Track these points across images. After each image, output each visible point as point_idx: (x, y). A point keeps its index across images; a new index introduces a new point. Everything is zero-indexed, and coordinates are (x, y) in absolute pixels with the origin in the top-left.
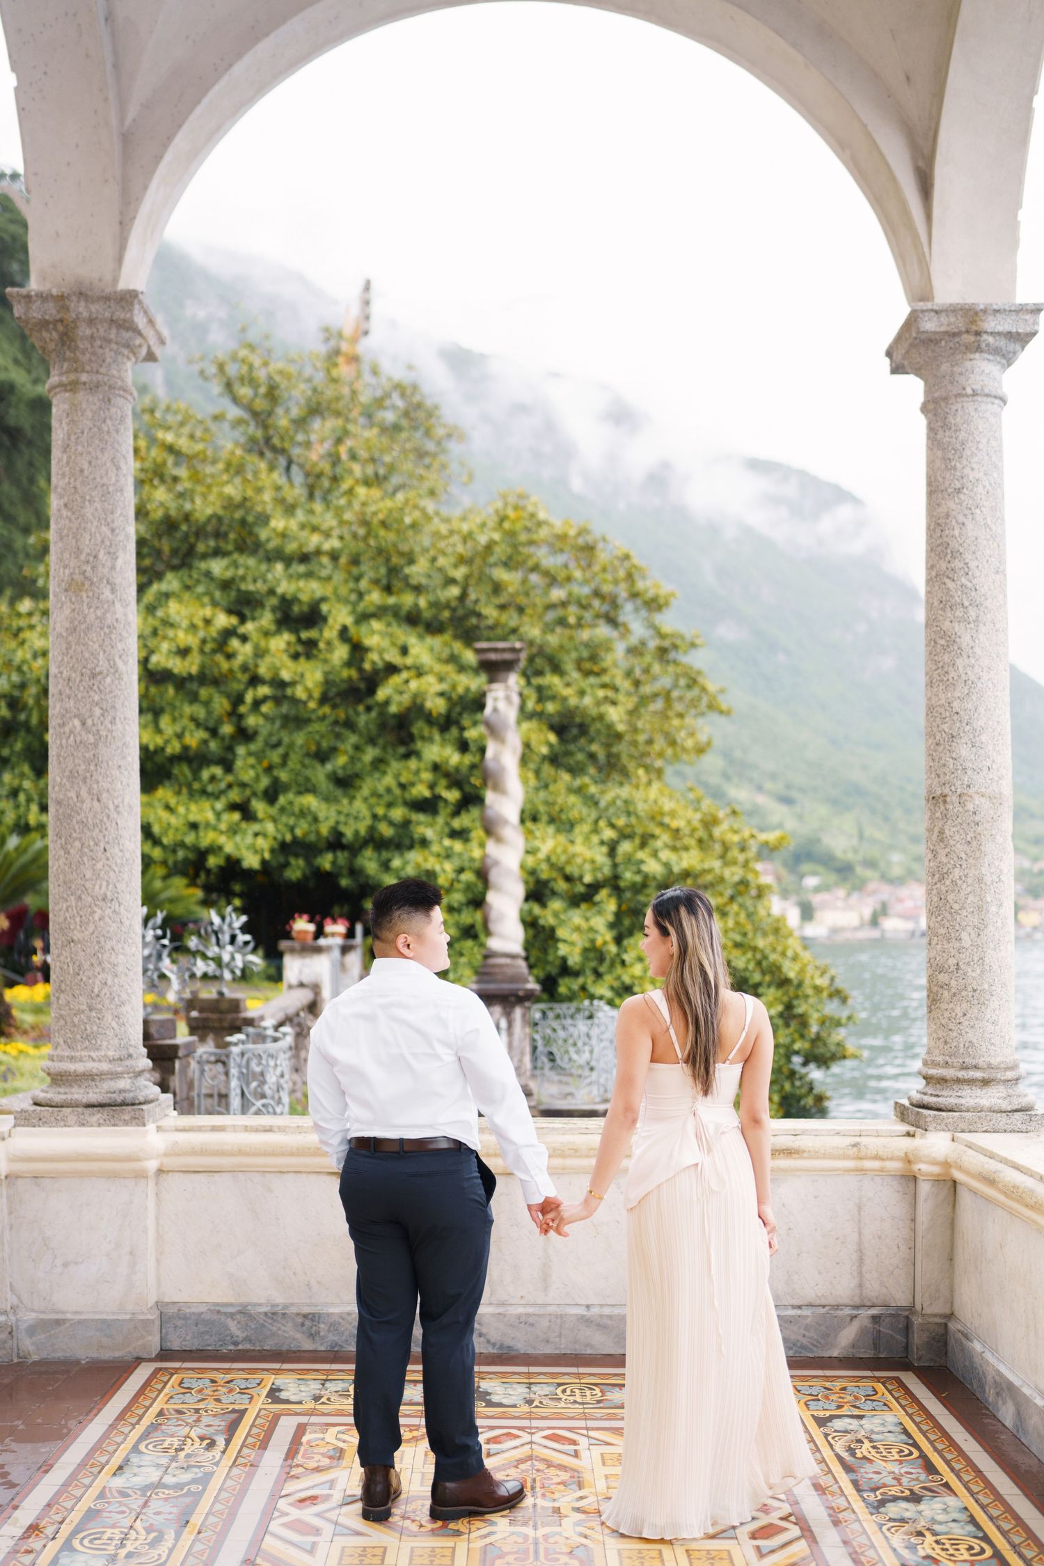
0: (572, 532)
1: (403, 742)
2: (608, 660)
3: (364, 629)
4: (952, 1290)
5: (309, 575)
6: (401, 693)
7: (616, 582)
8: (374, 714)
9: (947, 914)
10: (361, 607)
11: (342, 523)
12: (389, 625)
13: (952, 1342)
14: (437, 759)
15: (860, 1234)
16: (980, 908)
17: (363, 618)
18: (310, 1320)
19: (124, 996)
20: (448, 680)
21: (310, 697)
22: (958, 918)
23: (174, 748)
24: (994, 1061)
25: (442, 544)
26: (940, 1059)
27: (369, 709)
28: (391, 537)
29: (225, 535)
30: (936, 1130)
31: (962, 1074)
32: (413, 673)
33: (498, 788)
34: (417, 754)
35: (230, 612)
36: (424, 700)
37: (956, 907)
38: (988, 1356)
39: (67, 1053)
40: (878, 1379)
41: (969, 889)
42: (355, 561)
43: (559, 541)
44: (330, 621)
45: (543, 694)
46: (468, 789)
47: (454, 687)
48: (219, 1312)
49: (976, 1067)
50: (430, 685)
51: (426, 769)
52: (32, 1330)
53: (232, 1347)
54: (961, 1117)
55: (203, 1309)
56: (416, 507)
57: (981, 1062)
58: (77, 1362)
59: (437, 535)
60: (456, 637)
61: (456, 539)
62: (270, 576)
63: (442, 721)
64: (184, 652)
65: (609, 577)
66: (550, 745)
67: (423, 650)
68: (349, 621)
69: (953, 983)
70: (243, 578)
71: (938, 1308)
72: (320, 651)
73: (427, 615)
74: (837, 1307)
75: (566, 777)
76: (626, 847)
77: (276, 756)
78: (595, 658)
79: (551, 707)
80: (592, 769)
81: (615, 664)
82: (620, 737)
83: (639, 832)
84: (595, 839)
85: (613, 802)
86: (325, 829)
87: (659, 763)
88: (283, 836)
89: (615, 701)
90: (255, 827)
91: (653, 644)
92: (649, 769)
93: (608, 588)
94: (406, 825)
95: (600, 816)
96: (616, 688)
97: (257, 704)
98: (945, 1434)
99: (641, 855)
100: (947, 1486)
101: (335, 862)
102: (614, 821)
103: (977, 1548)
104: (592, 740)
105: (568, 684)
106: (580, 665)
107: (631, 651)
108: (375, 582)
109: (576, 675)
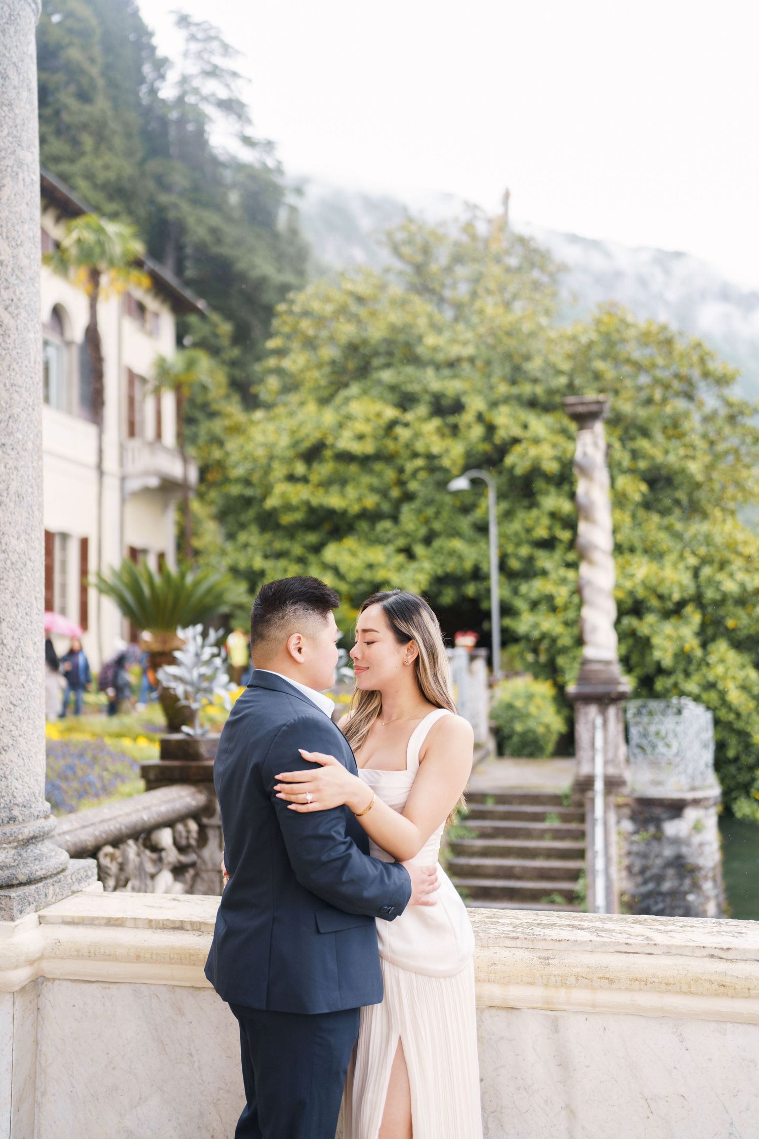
0: (654, 330)
1: (527, 496)
2: (686, 426)
3: (494, 413)
5: (454, 376)
6: (524, 458)
7: (691, 366)
8: (504, 476)
10: (493, 396)
11: (477, 335)
12: (513, 409)
14: (553, 508)
17: (494, 404)
20: (560, 447)
21: (455, 465)
23: (355, 509)
27: (500, 472)
28: (514, 343)
29: (393, 352)
32: (531, 442)
34: (539, 506)
35: (396, 406)
36: (539, 463)
42: (488, 363)
43: (645, 339)
44: (468, 409)
45: (635, 455)
47: (562, 452)
50: (545, 451)
51: (545, 516)
59: (550, 341)
61: (564, 341)
62: (423, 379)
63: (556, 479)
64: (361, 437)
65: (685, 362)
66: (643, 495)
67: (540, 425)
68: (483, 407)
70: (405, 382)
72: (461, 432)
73: (543, 399)
75: (655, 518)
76: (706, 571)
77: (430, 511)
78: (676, 425)
79: (642, 465)
80: (677, 512)
81: (693, 430)
82: (698, 486)
83: (717, 559)
84: (681, 566)
85: (695, 536)
86: (468, 565)
87: (731, 505)
88: (436, 572)
89: (693, 458)
90: (414, 565)
91: (723, 412)
92: (724, 510)
93: (684, 371)
94: (531, 560)
95: (684, 547)
96: (694, 447)
97: (414, 474)
99: (720, 577)
101: (476, 591)
102: (696, 551)
104: (677, 489)
105: (655, 446)
106: (664, 431)
107: (708, 419)
108: (503, 378)
109: (660, 439)
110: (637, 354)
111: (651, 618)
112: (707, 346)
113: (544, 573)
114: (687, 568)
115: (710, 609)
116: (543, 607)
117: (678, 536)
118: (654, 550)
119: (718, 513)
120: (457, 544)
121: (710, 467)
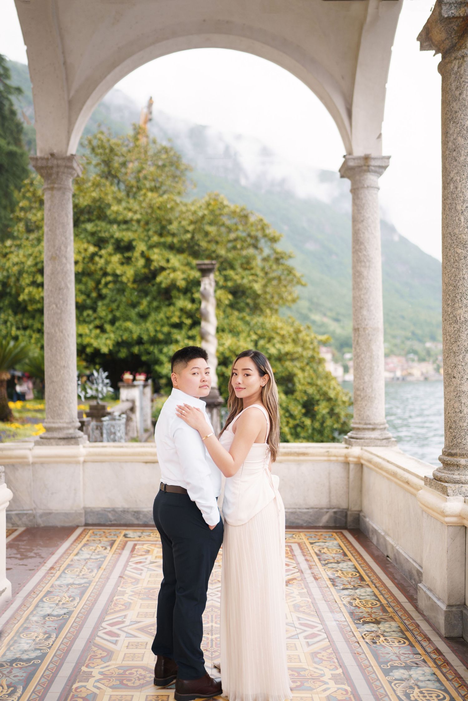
0: (238, 210)
1: (167, 299)
2: (254, 264)
3: (151, 252)
4: (361, 502)
5: (128, 229)
6: (167, 279)
7: (257, 230)
8: (155, 287)
10: (150, 242)
11: (142, 207)
12: (161, 250)
13: (360, 520)
14: (182, 307)
15: (330, 483)
17: (151, 247)
18: (137, 513)
19: (71, 401)
20: (186, 273)
21: (129, 281)
22: (363, 371)
24: (376, 422)
25: (184, 216)
28: (162, 213)
29: (92, 213)
30: (356, 446)
31: (365, 427)
32: (171, 270)
33: (207, 320)
34: (174, 304)
35: (95, 245)
36: (176, 282)
38: (371, 523)
39: (52, 420)
40: (334, 532)
42: (147, 223)
43: (233, 214)
44: (137, 249)
45: (226, 278)
46: (194, 319)
47: (189, 276)
48: (105, 511)
49: (370, 424)
50: (178, 275)
51: (177, 311)
52: (41, 516)
53: (110, 523)
54: (364, 441)
55: (100, 509)
56: (172, 200)
57: (372, 422)
58: (57, 527)
59: (182, 212)
60: (190, 255)
61: (190, 213)
62: (111, 230)
63: (184, 290)
65: (254, 228)
66: (229, 300)
67: (176, 260)
68: (145, 249)
70: (100, 231)
71: (357, 508)
72: (132, 261)
73: (177, 245)
74: (321, 509)
75: (236, 313)
76: (261, 343)
77: (114, 306)
78: (248, 263)
79: (230, 284)
80: (247, 310)
81: (257, 266)
82: (258, 296)
83: (267, 336)
84: (248, 339)
85: (256, 323)
86: (135, 336)
87: (276, 307)
88: (118, 339)
89: (256, 282)
90: (106, 336)
91: (273, 257)
92: (271, 309)
93: (253, 233)
94: (169, 334)
95: (250, 330)
96: (256, 275)
97: (106, 284)
98: (353, 546)
99: (268, 346)
100: (350, 560)
101: (139, 350)
102: (256, 332)
103: (354, 574)
104: (247, 297)
105: (237, 274)
106: (242, 266)
107: (265, 260)
108: (155, 232)
109: (240, 270)
110: (228, 222)
112: (266, 221)
113: (177, 342)
114: (252, 341)
117: (248, 323)
118: (235, 330)
119: (268, 311)
120: (129, 324)
121: (265, 286)
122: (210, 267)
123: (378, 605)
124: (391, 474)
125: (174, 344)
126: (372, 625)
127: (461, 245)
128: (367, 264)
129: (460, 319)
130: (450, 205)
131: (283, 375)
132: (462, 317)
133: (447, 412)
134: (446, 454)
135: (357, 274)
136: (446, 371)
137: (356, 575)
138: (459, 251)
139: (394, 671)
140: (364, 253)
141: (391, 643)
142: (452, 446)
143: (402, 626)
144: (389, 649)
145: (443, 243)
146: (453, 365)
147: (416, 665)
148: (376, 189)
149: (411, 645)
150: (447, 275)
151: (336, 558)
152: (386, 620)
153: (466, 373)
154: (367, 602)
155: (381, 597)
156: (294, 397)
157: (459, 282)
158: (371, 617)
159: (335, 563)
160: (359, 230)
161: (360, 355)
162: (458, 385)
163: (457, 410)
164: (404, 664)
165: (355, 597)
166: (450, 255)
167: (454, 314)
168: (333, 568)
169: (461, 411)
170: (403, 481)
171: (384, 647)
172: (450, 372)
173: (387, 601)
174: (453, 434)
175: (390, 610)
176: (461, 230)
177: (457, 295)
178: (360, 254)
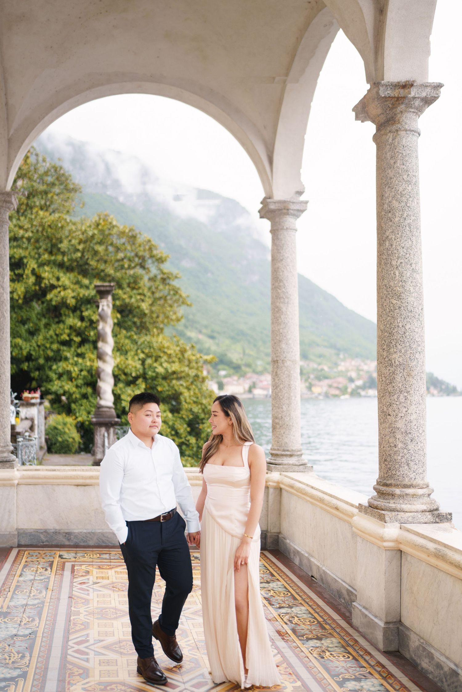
0: (127, 231)
1: (56, 316)
2: (141, 284)
3: (41, 269)
4: (280, 524)
6: (57, 297)
7: (145, 251)
8: (45, 305)
9: (278, 400)
10: (40, 261)
11: (33, 226)
12: (51, 268)
13: (280, 541)
14: (72, 324)
16: (289, 398)
17: (41, 265)
18: (68, 535)
20: (77, 291)
21: (19, 298)
22: (282, 401)
24: (294, 449)
25: (74, 235)
26: (276, 448)
27: (43, 303)
28: (53, 231)
30: (275, 471)
31: (283, 453)
32: (62, 288)
33: (104, 341)
34: (63, 322)
36: (66, 300)
37: (281, 397)
38: (291, 544)
41: (285, 392)
42: (37, 241)
43: (122, 234)
44: (28, 266)
46: (83, 336)
47: (79, 294)
48: (37, 532)
49: (288, 451)
50: (68, 293)
51: (67, 328)
53: (42, 544)
54: (283, 467)
55: (32, 531)
56: (63, 218)
57: (289, 449)
59: (71, 231)
60: (79, 273)
61: (79, 233)
63: (73, 308)
65: (142, 249)
66: (117, 318)
67: (66, 279)
68: (35, 266)
69: (280, 423)
71: (275, 530)
72: (23, 279)
73: (67, 264)
75: (124, 332)
76: (149, 361)
78: (135, 282)
79: (118, 303)
80: (135, 329)
81: (145, 286)
82: (145, 315)
83: (154, 354)
84: (136, 358)
85: (144, 342)
86: (25, 353)
87: (161, 326)
89: (143, 301)
91: (159, 277)
92: (156, 327)
93: (141, 254)
94: (59, 350)
95: (138, 349)
96: (145, 295)
98: (277, 567)
99: (155, 365)
100: (278, 579)
101: (28, 367)
102: (144, 350)
103: (286, 594)
104: (134, 316)
105: (125, 293)
106: (129, 285)
107: (151, 279)
108: (46, 250)
109: (128, 289)
110: (117, 242)
111: (121, 385)
112: (154, 242)
113: (66, 359)
114: (139, 359)
115: (150, 381)
116: (65, 377)
117: (135, 342)
118: (123, 348)
119: (155, 330)
121: (152, 305)
122: (108, 289)
123: (316, 623)
124: (317, 500)
125: (63, 360)
126: (316, 641)
127: (396, 297)
128: (286, 300)
129: (395, 363)
130: (385, 260)
131: (170, 393)
132: (396, 361)
133: (382, 447)
134: (381, 484)
135: (276, 310)
136: (381, 409)
137: (288, 594)
138: (394, 302)
139: (346, 683)
140: (283, 290)
141: (337, 658)
142: (387, 477)
143: (342, 642)
144: (336, 663)
145: (378, 293)
146: (388, 404)
147: (364, 677)
148: (294, 231)
149: (354, 658)
150: (383, 322)
151: (265, 578)
152: (325, 636)
153: (400, 411)
154: (305, 619)
155: (316, 615)
156: (180, 415)
157: (394, 329)
158: (313, 634)
159: (265, 583)
160: (278, 268)
161: (279, 386)
162: (393, 422)
163: (392, 445)
164: (353, 677)
165: (293, 615)
166: (385, 304)
167: (390, 358)
168: (264, 588)
169: (395, 445)
170: (331, 507)
171: (332, 661)
172: (385, 410)
173: (323, 618)
174: (388, 466)
175: (327, 627)
176: (395, 283)
177: (392, 341)
178: (279, 291)
